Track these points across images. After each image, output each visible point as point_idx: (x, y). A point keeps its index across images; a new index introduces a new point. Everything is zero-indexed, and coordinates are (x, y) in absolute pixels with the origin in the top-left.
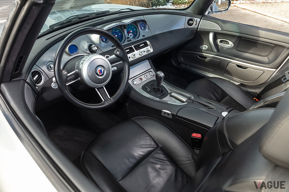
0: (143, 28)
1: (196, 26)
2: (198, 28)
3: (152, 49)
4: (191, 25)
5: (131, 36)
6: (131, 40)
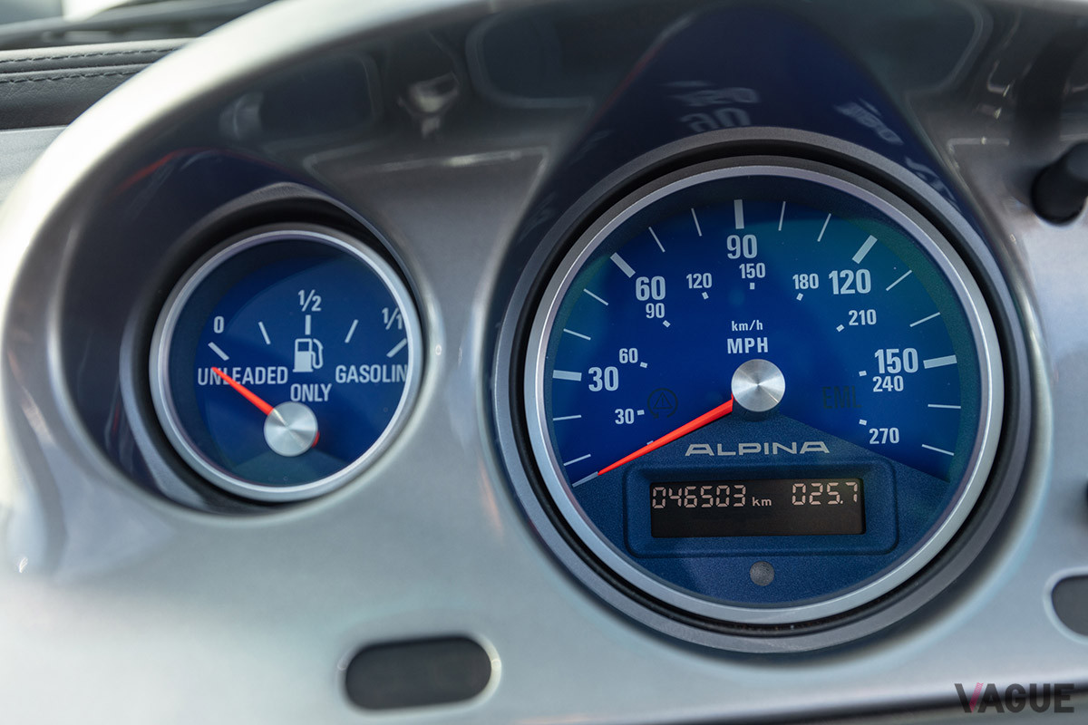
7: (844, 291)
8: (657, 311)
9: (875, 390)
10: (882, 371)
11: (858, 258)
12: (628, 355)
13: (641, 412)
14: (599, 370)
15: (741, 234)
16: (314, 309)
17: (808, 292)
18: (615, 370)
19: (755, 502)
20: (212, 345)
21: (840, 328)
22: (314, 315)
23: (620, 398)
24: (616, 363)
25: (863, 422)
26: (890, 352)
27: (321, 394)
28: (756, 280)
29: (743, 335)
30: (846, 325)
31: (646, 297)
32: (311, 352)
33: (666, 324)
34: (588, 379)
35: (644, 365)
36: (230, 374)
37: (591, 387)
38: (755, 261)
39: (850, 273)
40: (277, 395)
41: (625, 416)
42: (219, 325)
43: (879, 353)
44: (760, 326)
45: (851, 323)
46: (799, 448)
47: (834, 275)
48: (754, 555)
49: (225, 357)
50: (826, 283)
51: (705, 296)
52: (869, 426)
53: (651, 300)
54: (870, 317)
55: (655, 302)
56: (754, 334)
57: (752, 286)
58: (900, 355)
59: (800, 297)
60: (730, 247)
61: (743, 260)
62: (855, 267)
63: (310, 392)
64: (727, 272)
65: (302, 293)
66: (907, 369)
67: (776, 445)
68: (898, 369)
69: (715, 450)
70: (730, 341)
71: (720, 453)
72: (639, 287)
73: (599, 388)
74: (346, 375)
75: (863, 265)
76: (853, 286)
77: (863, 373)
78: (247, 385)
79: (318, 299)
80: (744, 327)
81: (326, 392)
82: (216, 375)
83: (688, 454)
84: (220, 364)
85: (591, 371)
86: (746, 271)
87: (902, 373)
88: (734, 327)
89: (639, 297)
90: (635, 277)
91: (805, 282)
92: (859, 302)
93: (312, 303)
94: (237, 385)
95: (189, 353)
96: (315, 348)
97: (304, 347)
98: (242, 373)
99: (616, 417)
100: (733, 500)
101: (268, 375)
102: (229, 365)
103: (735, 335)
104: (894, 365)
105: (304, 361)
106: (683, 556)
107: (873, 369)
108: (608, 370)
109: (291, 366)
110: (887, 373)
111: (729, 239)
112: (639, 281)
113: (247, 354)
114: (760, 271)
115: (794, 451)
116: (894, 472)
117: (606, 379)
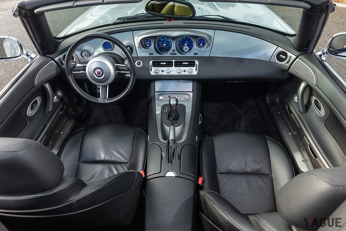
0: (201, 45)
1: (287, 64)
2: (289, 68)
3: (197, 71)
4: (282, 60)
5: (186, 49)
6: (176, 54)
91: (168, 40)
104: (171, 45)
117: (160, 43)
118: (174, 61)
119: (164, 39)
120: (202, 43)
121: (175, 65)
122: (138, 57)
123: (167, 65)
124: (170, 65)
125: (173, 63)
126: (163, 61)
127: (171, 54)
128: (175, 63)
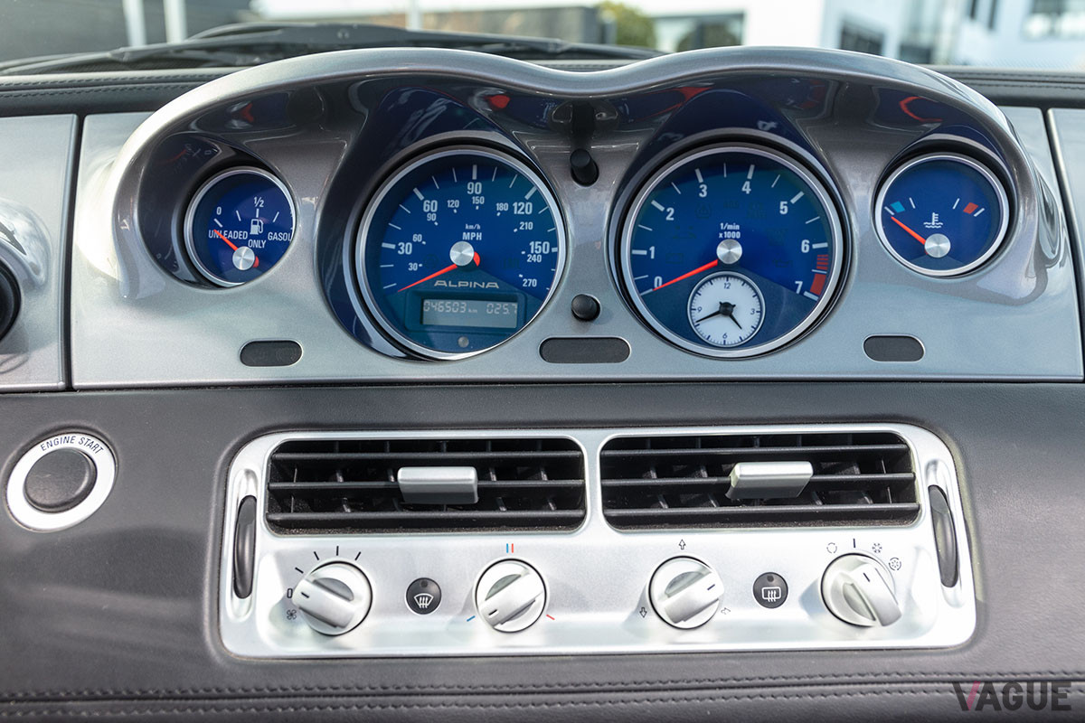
5: (726, 310)
6: (615, 352)
7: (519, 212)
8: (432, 217)
9: (528, 261)
10: (532, 252)
11: (527, 197)
12: (417, 238)
13: (420, 265)
14: (403, 244)
15: (475, 182)
16: (261, 206)
17: (502, 212)
18: (411, 245)
19: (470, 311)
20: (216, 220)
21: (516, 230)
22: (260, 209)
23: (412, 258)
24: (412, 241)
25: (521, 276)
26: (537, 243)
27: (261, 245)
28: (479, 205)
29: (470, 231)
30: (518, 229)
31: (428, 210)
32: (258, 226)
33: (436, 224)
34: (398, 248)
35: (424, 243)
36: (223, 234)
37: (399, 252)
38: (480, 195)
39: (523, 203)
40: (240, 243)
41: (413, 267)
42: (219, 211)
43: (532, 244)
44: (479, 227)
45: (521, 228)
46: (485, 285)
47: (515, 204)
48: (461, 333)
49: (221, 226)
50: (511, 208)
51: (455, 211)
52: (524, 278)
53: (430, 212)
54: (530, 226)
55: (432, 213)
56: (476, 231)
57: (477, 208)
58: (541, 245)
59: (499, 214)
60: (469, 188)
61: (474, 195)
62: (525, 201)
63: (256, 244)
64: (466, 200)
65: (256, 198)
66: (544, 252)
67: (475, 283)
68: (540, 252)
69: (448, 284)
70: (464, 233)
71: (450, 285)
72: (425, 205)
73: (403, 252)
74: (272, 237)
75: (530, 200)
76: (524, 210)
77: (523, 253)
78: (230, 239)
79: (263, 201)
80: (471, 227)
81: (263, 244)
82: (216, 234)
83: (436, 285)
84: (218, 228)
85: (400, 244)
86: (475, 200)
87: (542, 253)
88: (467, 227)
89: (425, 210)
90: (424, 200)
91: (502, 207)
92: (526, 218)
93: (260, 203)
94: (225, 239)
95: (203, 222)
96: (260, 224)
97: (255, 223)
98: (228, 233)
99: (409, 267)
100: (460, 309)
101: (238, 235)
102: (223, 229)
103: (467, 231)
104: (538, 250)
105: (255, 230)
106: (431, 332)
107: (528, 251)
108: (408, 244)
109: (249, 232)
110: (535, 253)
111: (469, 184)
112: (425, 202)
113: (231, 224)
114: (482, 201)
115: (483, 286)
116: (526, 299)
117: (406, 249)
118: (591, 444)
119: (454, 204)
120: (935, 221)
121: (612, 498)
122: (69, 388)
123: (488, 498)
124: (536, 499)
125: (574, 467)
126: (435, 445)
127: (551, 349)
128: (609, 467)
